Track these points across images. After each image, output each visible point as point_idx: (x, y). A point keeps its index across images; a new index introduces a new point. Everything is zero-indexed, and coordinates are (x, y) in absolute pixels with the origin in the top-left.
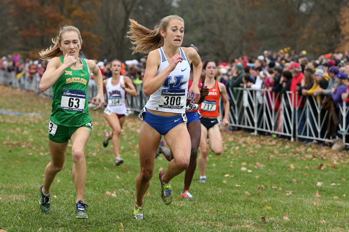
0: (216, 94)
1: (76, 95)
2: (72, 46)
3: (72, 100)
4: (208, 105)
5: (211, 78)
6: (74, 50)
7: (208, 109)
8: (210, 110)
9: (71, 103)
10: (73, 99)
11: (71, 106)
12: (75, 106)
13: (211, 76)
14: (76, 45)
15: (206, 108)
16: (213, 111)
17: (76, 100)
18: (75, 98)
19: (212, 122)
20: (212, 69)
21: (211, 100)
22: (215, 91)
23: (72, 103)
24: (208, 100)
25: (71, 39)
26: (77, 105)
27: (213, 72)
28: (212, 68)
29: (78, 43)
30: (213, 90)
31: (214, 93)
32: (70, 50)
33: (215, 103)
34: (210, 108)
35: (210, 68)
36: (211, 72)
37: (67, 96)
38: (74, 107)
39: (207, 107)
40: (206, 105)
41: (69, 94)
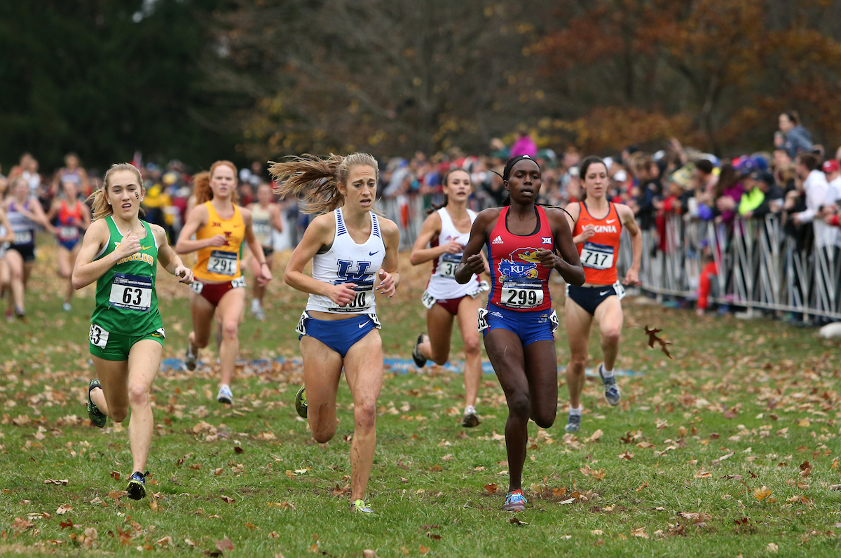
0: (614, 229)
1: (135, 283)
2: (126, 195)
3: (128, 292)
4: (597, 255)
5: (598, 199)
6: (130, 202)
7: (596, 263)
8: (599, 266)
9: (127, 297)
10: (131, 290)
11: (127, 301)
12: (134, 302)
13: (599, 194)
14: (133, 194)
15: (591, 262)
16: (607, 269)
17: (136, 291)
18: (134, 289)
19: (602, 294)
20: (598, 180)
21: (603, 245)
22: (611, 224)
23: (130, 296)
24: (597, 243)
25: (124, 183)
26: (137, 300)
27: (601, 186)
28: (598, 177)
29: (136, 191)
30: (608, 222)
31: (609, 227)
32: (123, 203)
33: (611, 251)
34: (599, 262)
35: (593, 176)
36: (596, 186)
37: (120, 284)
38: (131, 303)
39: (592, 259)
40: (591, 254)
41: (125, 281)
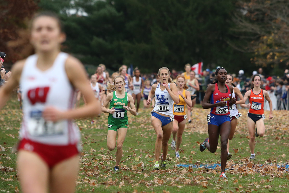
0: (261, 98)
1: (119, 111)
2: (119, 84)
3: (117, 114)
4: (256, 106)
5: (257, 87)
6: (120, 86)
7: (256, 108)
8: (257, 109)
10: (118, 113)
12: (119, 116)
15: (254, 108)
16: (259, 110)
17: (119, 113)
18: (119, 112)
19: (258, 117)
20: (258, 81)
21: (258, 102)
22: (260, 96)
23: (118, 115)
24: (256, 102)
25: (119, 81)
26: (120, 115)
27: (258, 83)
28: (258, 80)
29: (122, 83)
32: (119, 87)
33: (261, 104)
35: (256, 80)
36: (257, 83)
38: (118, 117)
40: (254, 105)
41: (116, 110)
